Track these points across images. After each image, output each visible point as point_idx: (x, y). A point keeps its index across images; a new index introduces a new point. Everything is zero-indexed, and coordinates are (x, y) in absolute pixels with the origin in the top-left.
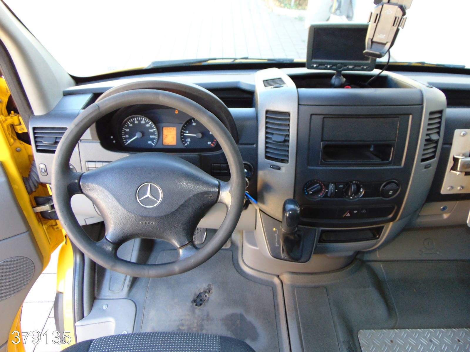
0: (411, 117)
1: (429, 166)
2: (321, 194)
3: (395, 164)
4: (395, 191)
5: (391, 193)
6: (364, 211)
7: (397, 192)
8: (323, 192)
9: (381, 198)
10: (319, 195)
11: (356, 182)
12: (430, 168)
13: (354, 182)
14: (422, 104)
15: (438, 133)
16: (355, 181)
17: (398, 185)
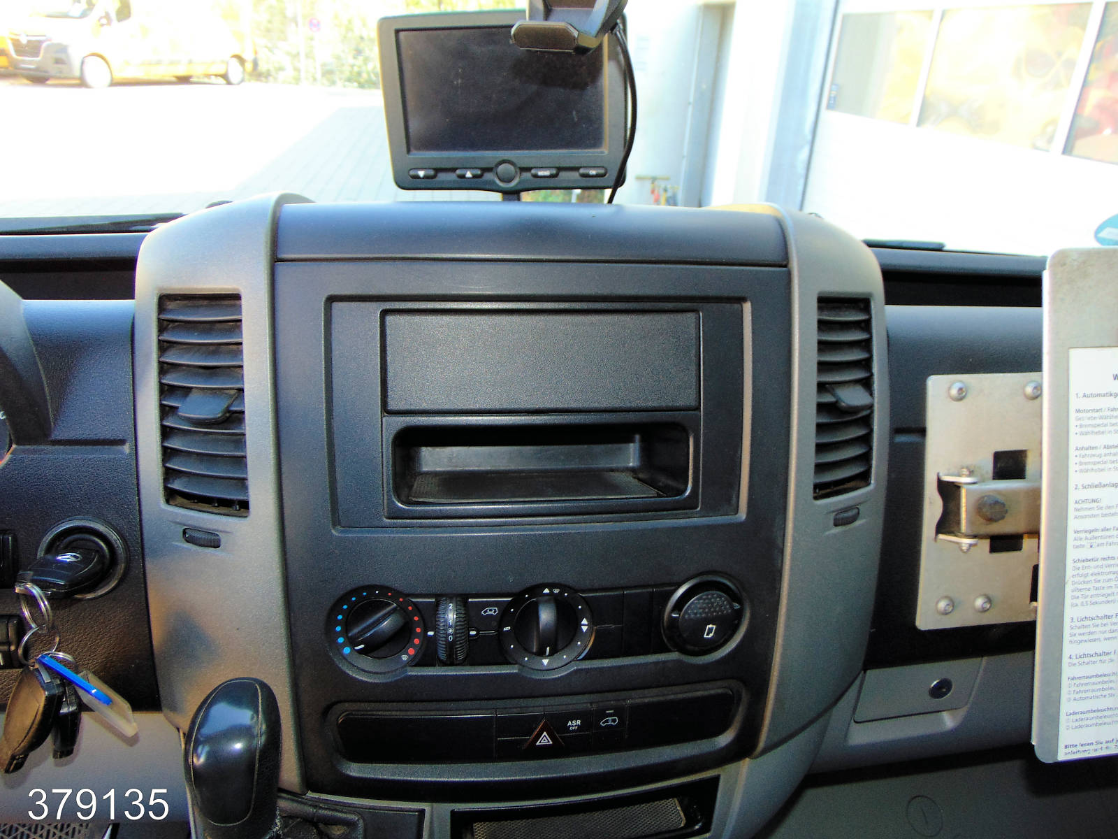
0: (747, 307)
1: (850, 514)
2: (411, 651)
3: (711, 509)
4: (728, 626)
5: (710, 632)
6: (611, 721)
7: (735, 629)
8: (417, 641)
9: (674, 656)
10: (405, 658)
11: (556, 591)
12: (857, 523)
13: (546, 591)
14: (784, 263)
15: (867, 383)
16: (551, 586)
17: (733, 597)
